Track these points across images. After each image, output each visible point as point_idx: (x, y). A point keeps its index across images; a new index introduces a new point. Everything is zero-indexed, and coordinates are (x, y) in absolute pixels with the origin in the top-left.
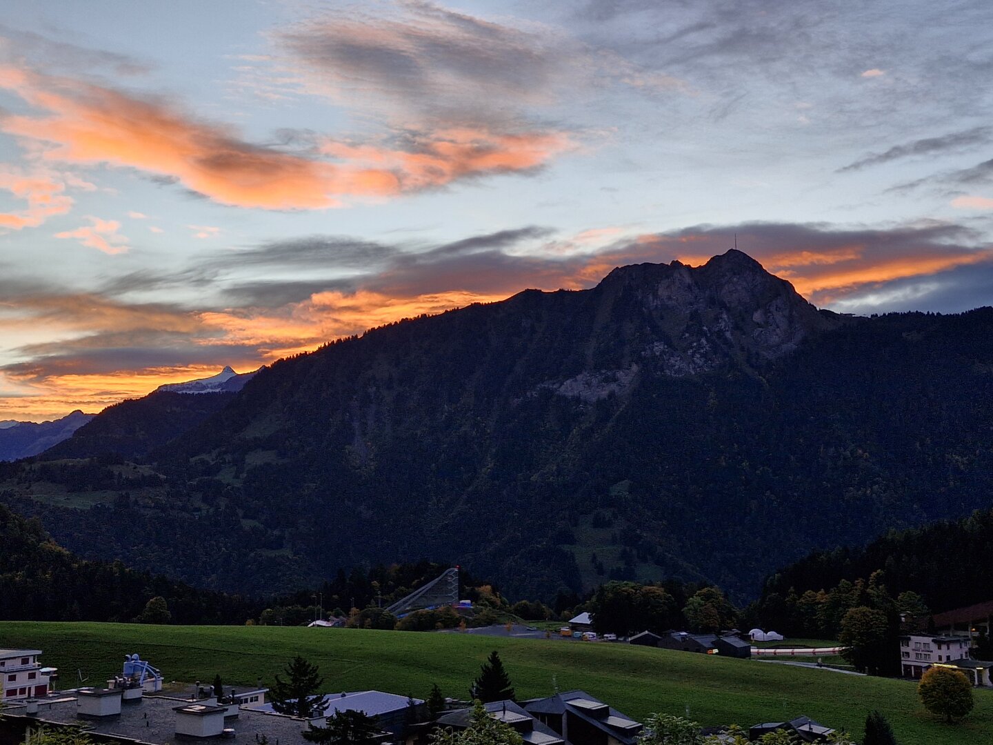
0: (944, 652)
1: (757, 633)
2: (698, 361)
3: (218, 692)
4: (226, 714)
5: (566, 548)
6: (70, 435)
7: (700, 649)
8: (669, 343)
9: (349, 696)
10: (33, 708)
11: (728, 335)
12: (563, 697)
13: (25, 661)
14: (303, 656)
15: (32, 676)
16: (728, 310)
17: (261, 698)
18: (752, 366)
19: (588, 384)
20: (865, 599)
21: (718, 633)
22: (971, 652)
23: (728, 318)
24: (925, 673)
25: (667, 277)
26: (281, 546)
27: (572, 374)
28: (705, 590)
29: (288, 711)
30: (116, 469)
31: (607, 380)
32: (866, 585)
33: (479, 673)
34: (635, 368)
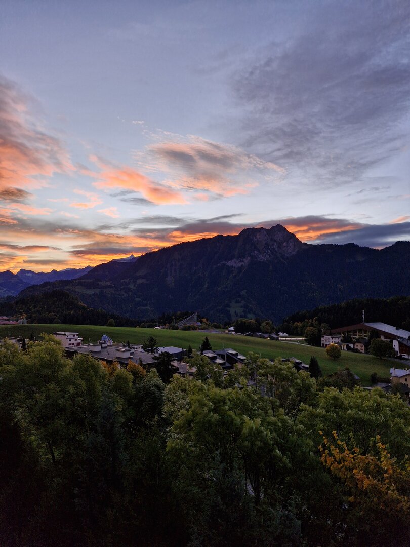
0: (334, 340)
1: (281, 334)
2: (267, 257)
3: (128, 346)
4: (131, 352)
5: (228, 309)
6: (87, 273)
7: (264, 338)
8: (259, 251)
9: (165, 348)
10: (76, 349)
11: (276, 249)
12: (225, 350)
13: (74, 336)
14: (152, 336)
15: (76, 340)
16: (276, 242)
17: (141, 348)
18: (283, 258)
19: (235, 262)
20: (312, 325)
21: (270, 333)
22: (341, 340)
23: (276, 244)
24: (328, 346)
25: (259, 232)
26: (147, 306)
27: (231, 259)
28: (267, 321)
29: (148, 351)
30: (100, 283)
31: (241, 261)
32: (313, 321)
33: (202, 342)
34: (249, 258)
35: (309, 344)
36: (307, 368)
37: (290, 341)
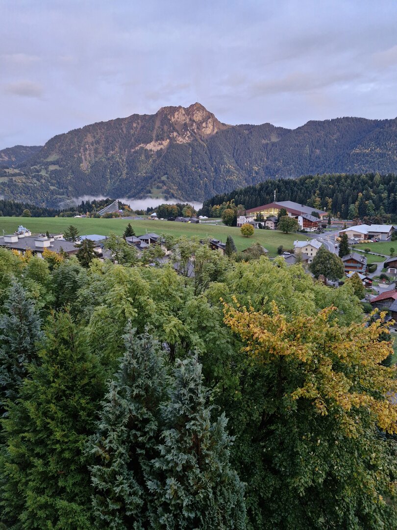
0: (248, 220)
1: (201, 217)
2: (187, 139)
4: (50, 241)
7: (186, 221)
8: (178, 133)
9: (87, 236)
11: (195, 131)
12: (149, 235)
17: (62, 237)
18: (202, 141)
19: (154, 145)
20: (229, 207)
21: (191, 217)
23: (195, 125)
24: (242, 225)
26: (63, 194)
27: (149, 142)
28: (188, 206)
30: (7, 171)
31: (160, 144)
32: (230, 203)
34: (168, 140)
35: (227, 224)
36: (223, 246)
37: (210, 223)
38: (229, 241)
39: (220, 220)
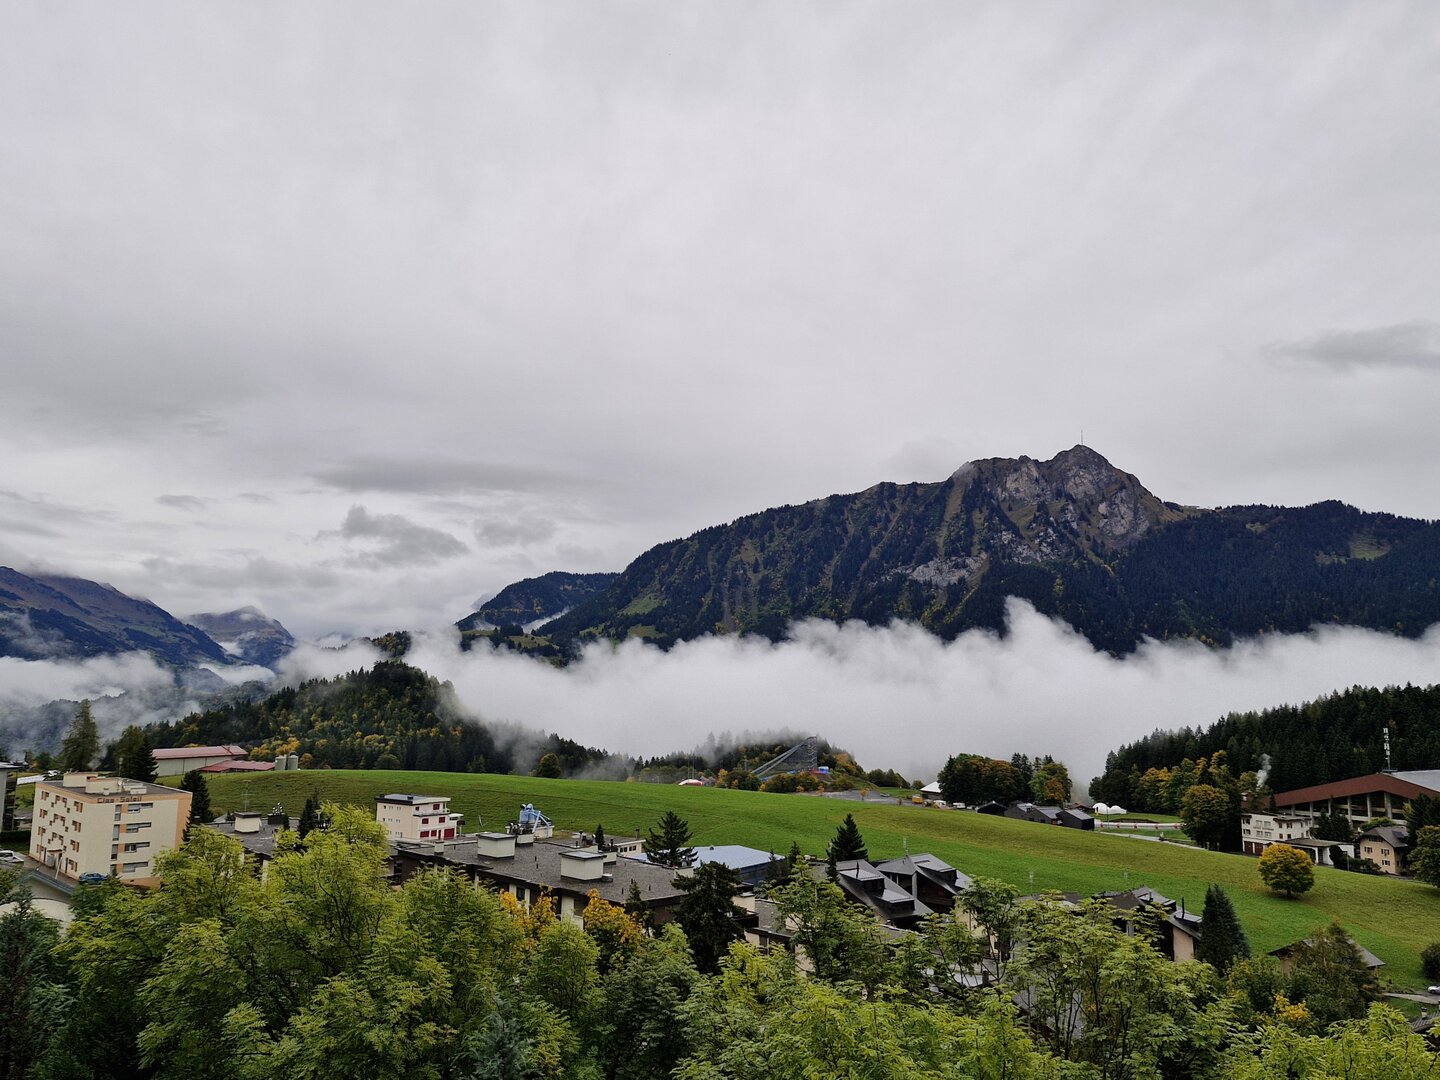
0: (1285, 831)
1: (1102, 807)
2: (1044, 550)
3: (600, 840)
4: (605, 860)
7: (1044, 820)
8: (1016, 532)
9: (714, 849)
11: (1074, 525)
12: (913, 859)
13: (436, 807)
14: (675, 811)
15: (442, 820)
16: (1074, 501)
17: (639, 848)
18: (1098, 555)
19: (940, 571)
20: (1206, 778)
22: (1311, 831)
23: (1075, 509)
24: (1265, 850)
25: (1016, 470)
27: (924, 560)
28: (1050, 765)
29: (661, 861)
30: (516, 640)
31: (957, 566)
32: (1208, 765)
33: (835, 835)
35: (1200, 842)
36: (1193, 926)
37: (1135, 831)
38: (1217, 908)
39: (1171, 824)
